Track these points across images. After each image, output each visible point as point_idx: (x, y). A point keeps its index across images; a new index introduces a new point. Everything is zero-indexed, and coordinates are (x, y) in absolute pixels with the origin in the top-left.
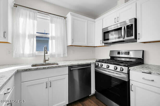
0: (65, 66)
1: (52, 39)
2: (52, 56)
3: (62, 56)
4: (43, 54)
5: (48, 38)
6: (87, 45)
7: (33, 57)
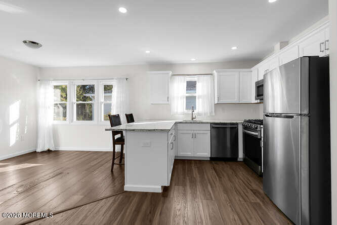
0: (207, 123)
1: (198, 98)
2: (199, 114)
3: (209, 115)
4: (191, 113)
5: (195, 97)
6: (238, 102)
7: (183, 115)
